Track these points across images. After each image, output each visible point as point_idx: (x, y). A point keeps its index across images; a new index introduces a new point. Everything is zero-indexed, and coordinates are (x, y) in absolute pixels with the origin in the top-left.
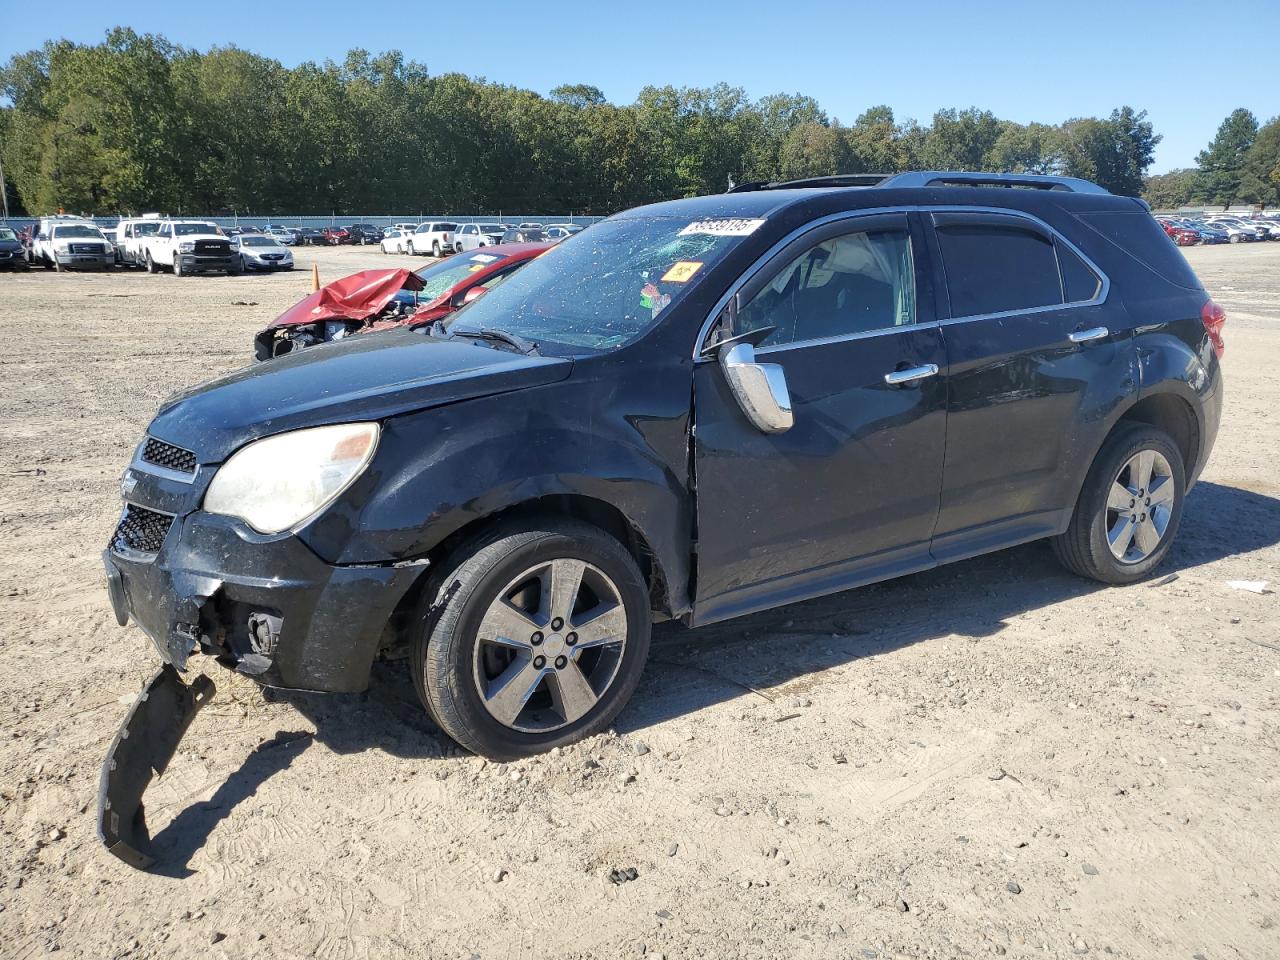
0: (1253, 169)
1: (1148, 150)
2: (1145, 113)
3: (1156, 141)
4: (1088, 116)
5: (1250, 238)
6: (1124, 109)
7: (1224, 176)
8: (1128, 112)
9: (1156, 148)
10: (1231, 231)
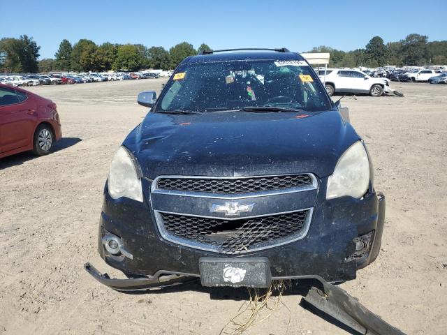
0: (74, 59)
1: (37, 51)
2: (32, 38)
3: (39, 48)
4: (11, 37)
5: (89, 82)
6: (24, 36)
7: (65, 61)
8: (26, 37)
9: (39, 51)
10: (83, 79)
